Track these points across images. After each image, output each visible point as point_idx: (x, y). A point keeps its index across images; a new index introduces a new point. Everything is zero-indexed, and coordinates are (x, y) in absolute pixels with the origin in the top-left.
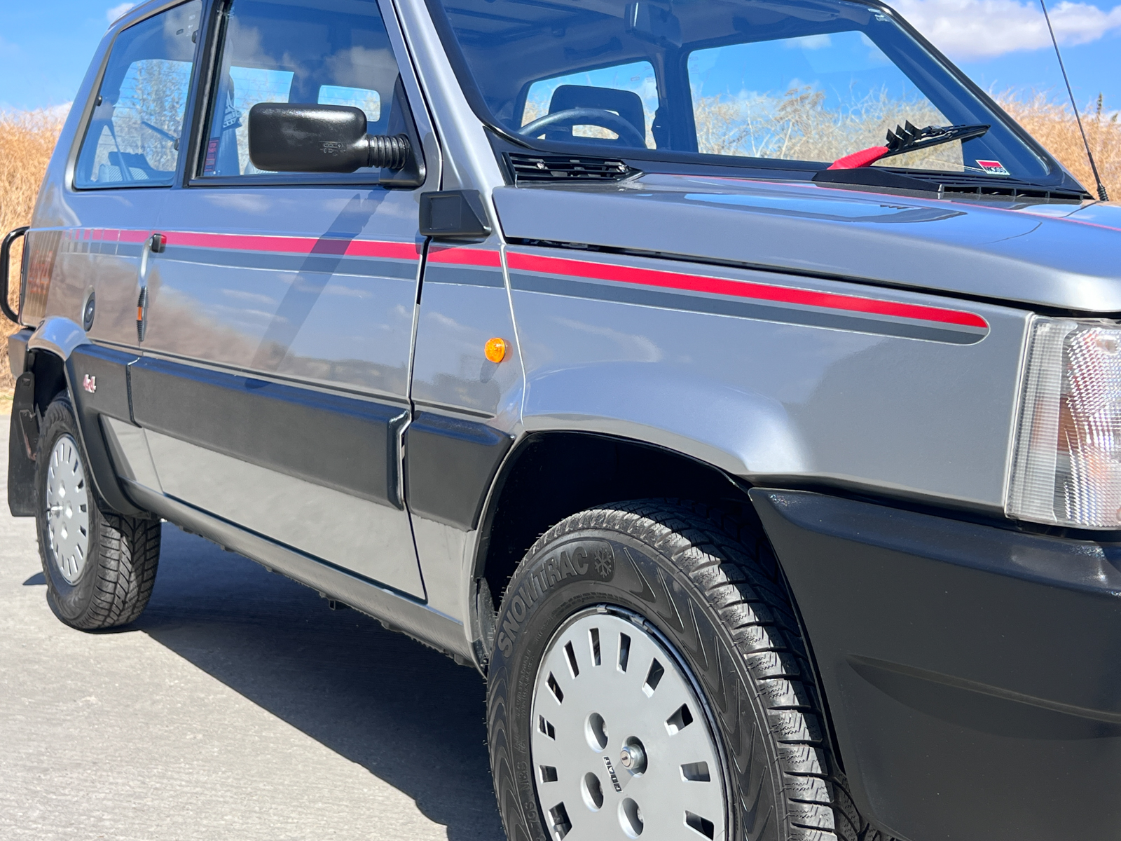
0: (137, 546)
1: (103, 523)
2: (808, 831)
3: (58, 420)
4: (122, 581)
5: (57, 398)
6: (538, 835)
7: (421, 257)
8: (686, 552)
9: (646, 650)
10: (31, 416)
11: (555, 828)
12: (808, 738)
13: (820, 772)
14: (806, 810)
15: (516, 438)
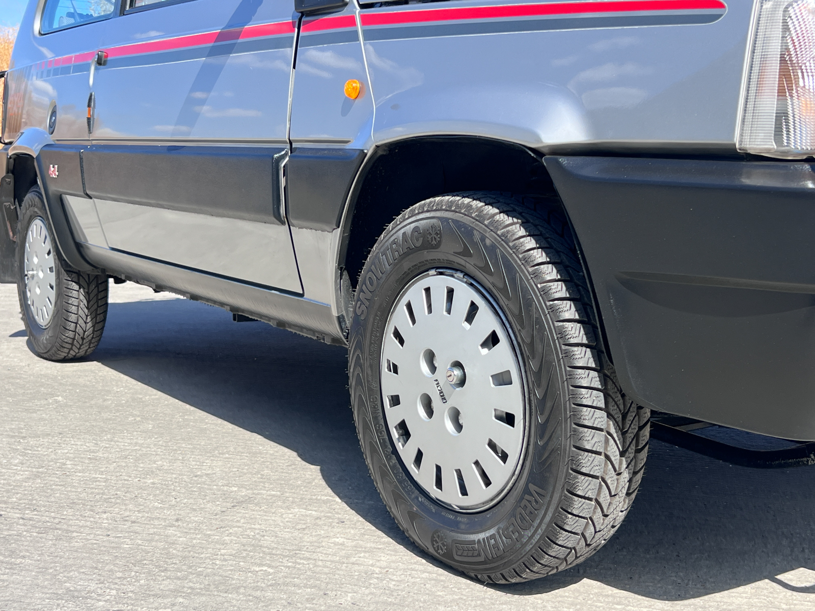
0: (92, 296)
1: (66, 278)
2: (585, 409)
3: (32, 206)
4: (81, 322)
5: (30, 191)
6: (386, 447)
7: (296, 30)
8: (495, 217)
9: (465, 295)
10: (12, 207)
11: (398, 439)
12: (585, 341)
13: (594, 366)
14: (584, 393)
15: (368, 151)
